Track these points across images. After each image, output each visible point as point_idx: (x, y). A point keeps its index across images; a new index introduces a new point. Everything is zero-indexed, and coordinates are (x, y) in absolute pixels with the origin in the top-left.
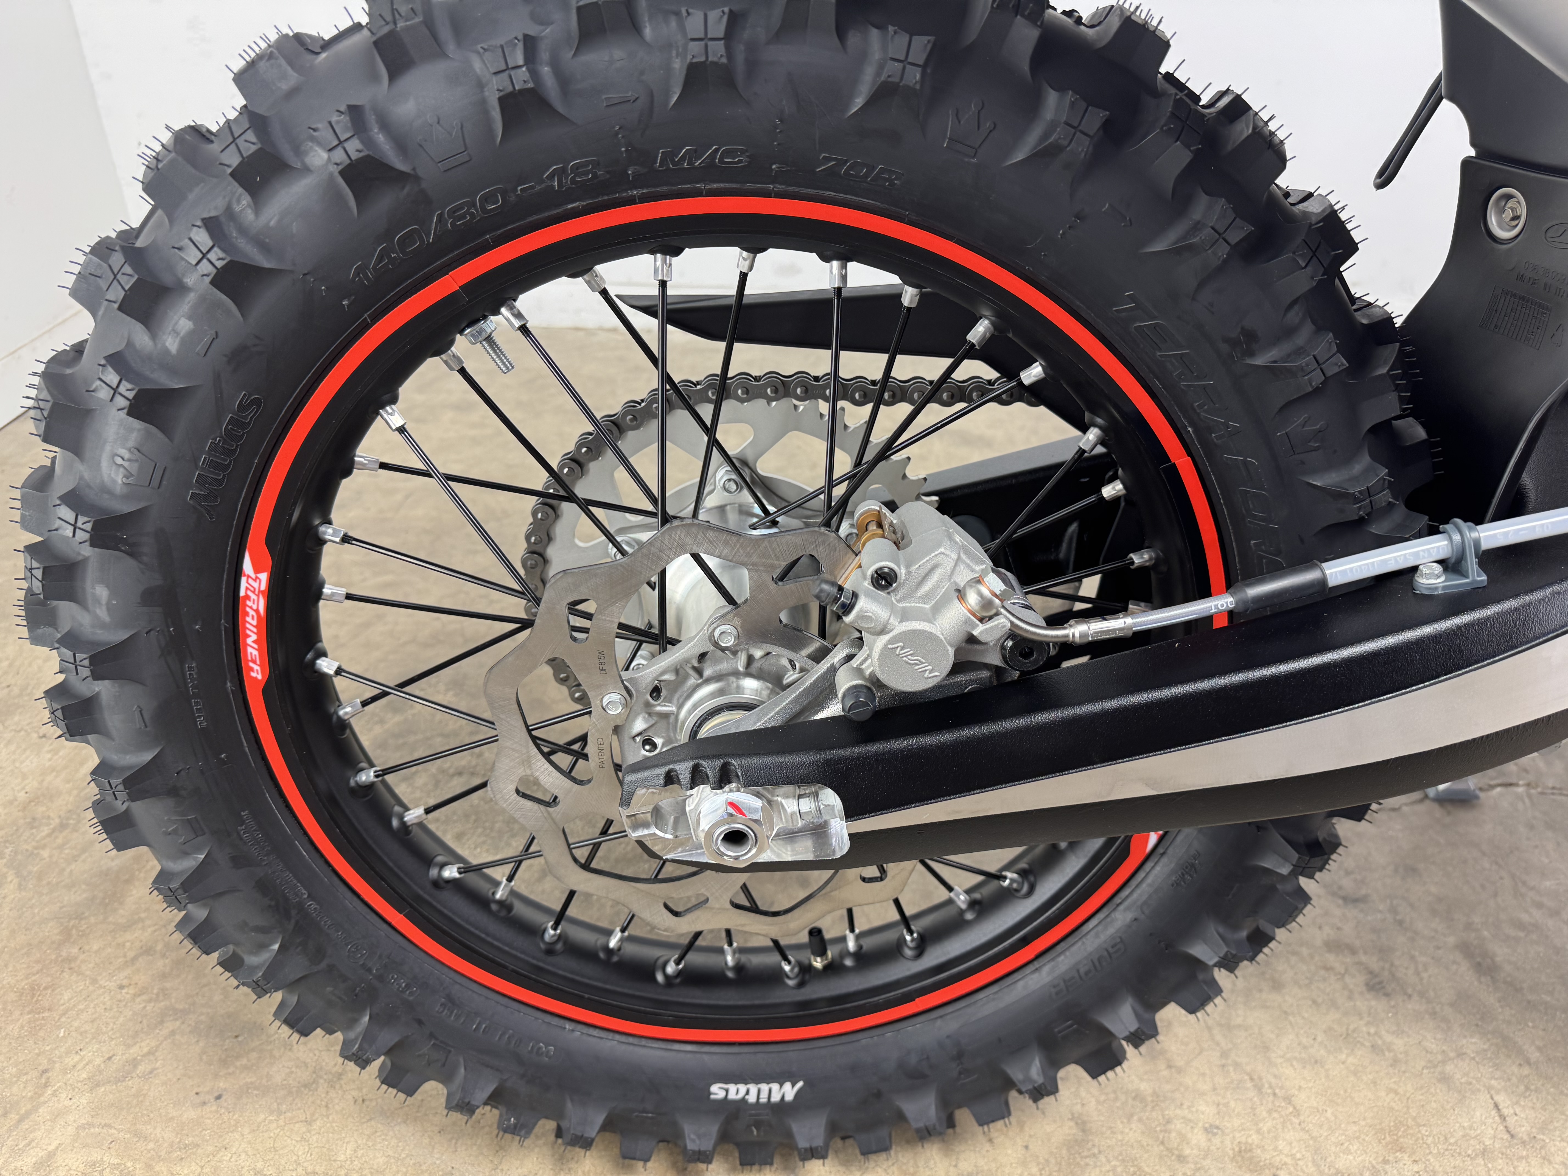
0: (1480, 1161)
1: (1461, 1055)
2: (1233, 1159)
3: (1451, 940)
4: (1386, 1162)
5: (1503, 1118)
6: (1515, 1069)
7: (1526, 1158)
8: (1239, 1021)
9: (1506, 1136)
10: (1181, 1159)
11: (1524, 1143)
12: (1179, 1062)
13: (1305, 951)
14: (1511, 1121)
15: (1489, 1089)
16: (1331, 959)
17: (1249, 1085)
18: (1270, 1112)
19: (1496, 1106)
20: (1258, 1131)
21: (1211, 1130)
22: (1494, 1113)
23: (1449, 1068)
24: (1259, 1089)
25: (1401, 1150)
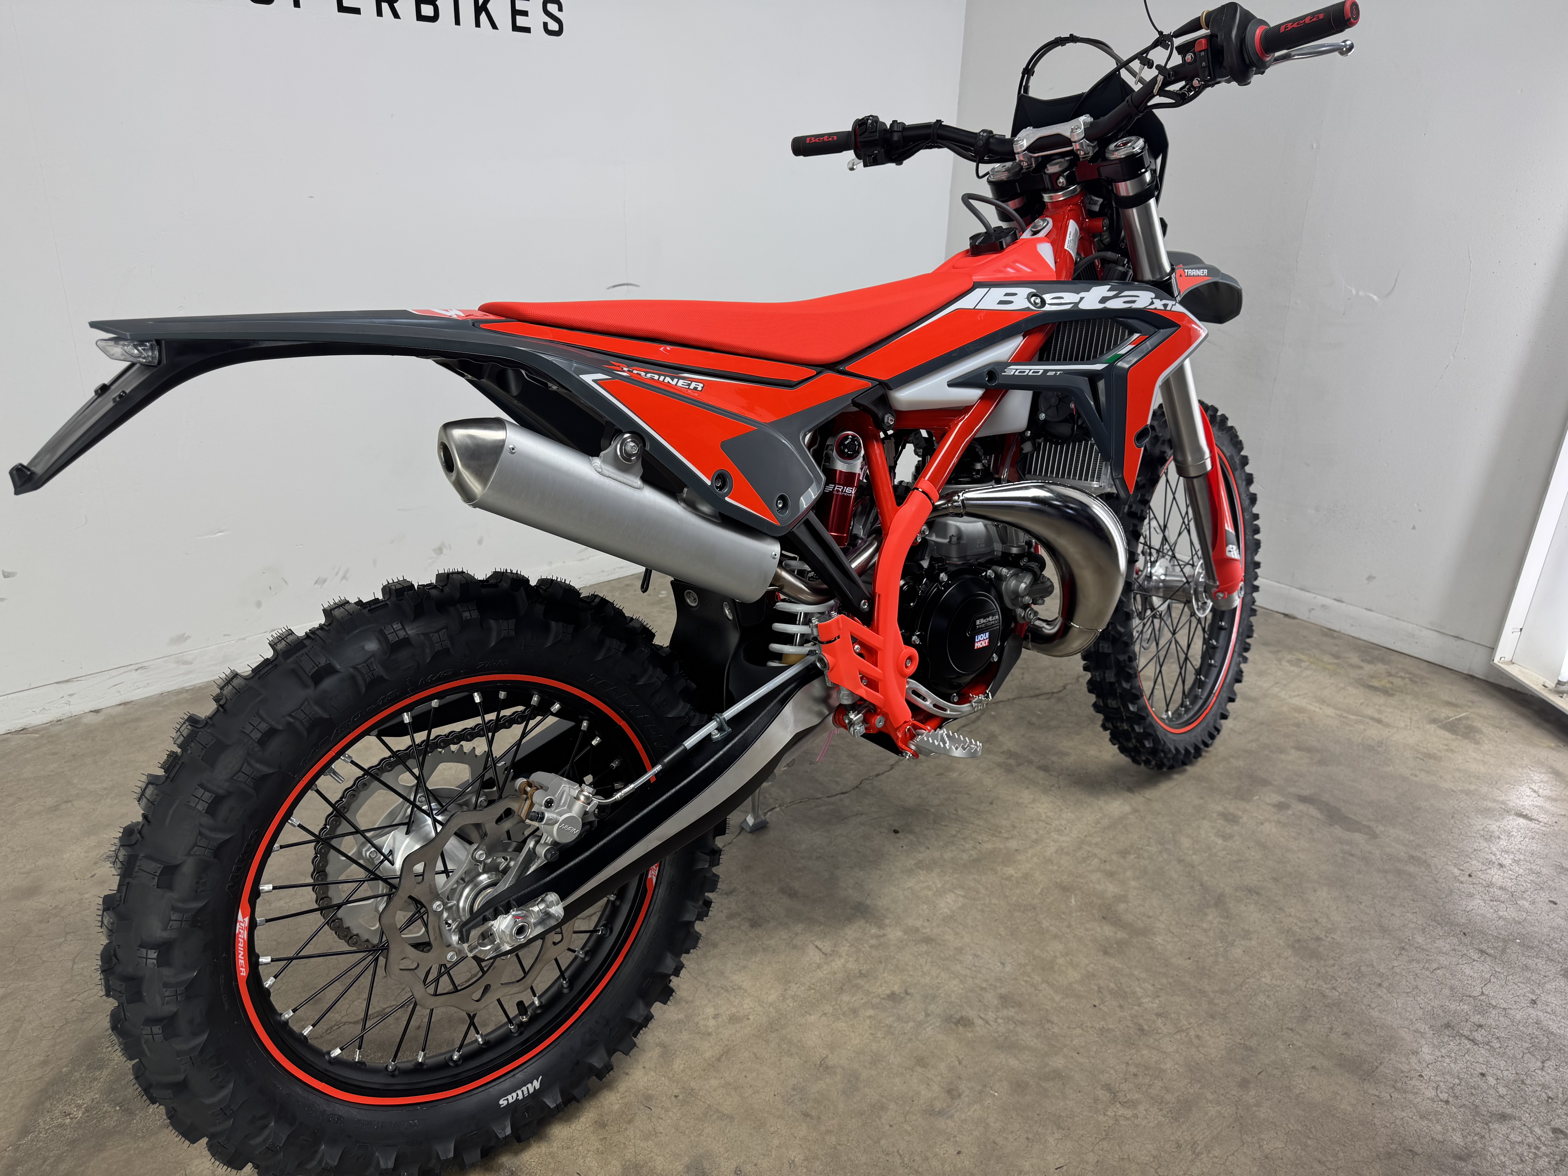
0: (818, 970)
1: (797, 934)
2: (729, 1023)
3: (775, 890)
4: (786, 990)
5: (820, 950)
6: (818, 929)
7: (833, 960)
8: (706, 968)
9: (824, 956)
10: (709, 1034)
11: (831, 955)
12: (690, 998)
13: (720, 925)
14: (823, 950)
15: (811, 942)
16: (732, 922)
17: (722, 991)
18: (735, 997)
19: (817, 947)
20: (734, 1007)
21: (716, 1017)
22: (817, 950)
23: (795, 942)
24: (727, 991)
25: (789, 982)
